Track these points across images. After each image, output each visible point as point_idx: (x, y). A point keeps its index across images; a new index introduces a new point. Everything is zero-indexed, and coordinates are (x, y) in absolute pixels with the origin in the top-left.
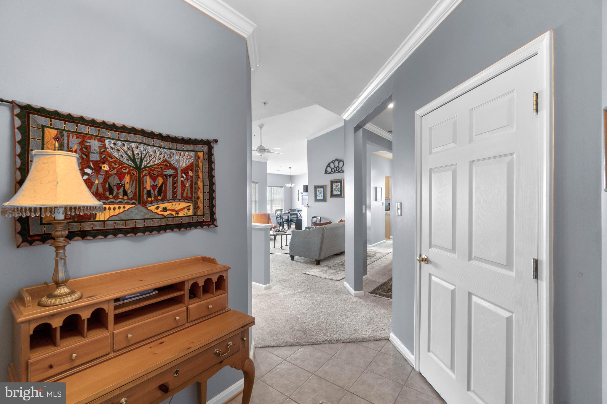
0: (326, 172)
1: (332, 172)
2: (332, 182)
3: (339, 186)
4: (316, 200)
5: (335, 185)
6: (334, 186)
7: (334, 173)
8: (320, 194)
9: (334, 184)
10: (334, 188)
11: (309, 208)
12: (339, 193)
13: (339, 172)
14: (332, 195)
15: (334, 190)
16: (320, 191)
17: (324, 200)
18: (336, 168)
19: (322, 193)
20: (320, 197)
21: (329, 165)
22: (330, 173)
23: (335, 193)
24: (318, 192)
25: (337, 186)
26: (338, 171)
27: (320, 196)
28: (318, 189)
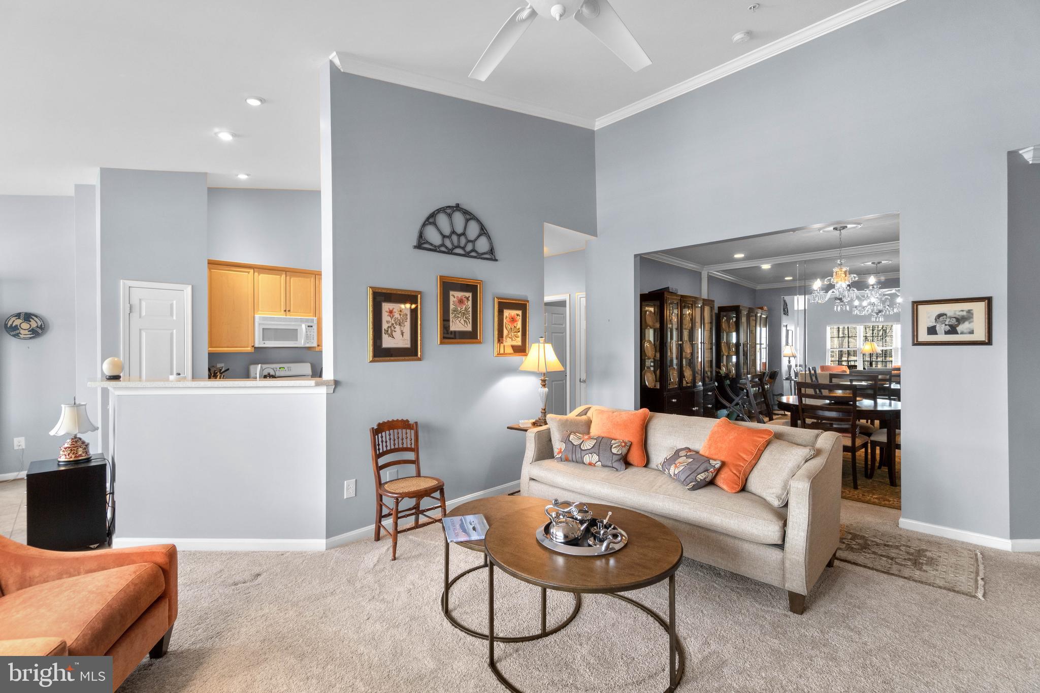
0: (422, 244)
1: (443, 249)
2: (448, 285)
3: (470, 303)
4: (381, 353)
5: (455, 296)
6: (452, 300)
7: (450, 252)
8: (398, 328)
9: (451, 293)
10: (452, 307)
11: (339, 389)
12: (469, 328)
13: (467, 255)
14: (448, 336)
15: (451, 316)
16: (397, 315)
17: (410, 353)
18: (459, 236)
19: (408, 324)
20: (398, 339)
21: (431, 219)
22: (435, 249)
23: (458, 325)
24: (385, 317)
25: (461, 301)
26: (463, 248)
27: (397, 334)
28: (386, 307)
